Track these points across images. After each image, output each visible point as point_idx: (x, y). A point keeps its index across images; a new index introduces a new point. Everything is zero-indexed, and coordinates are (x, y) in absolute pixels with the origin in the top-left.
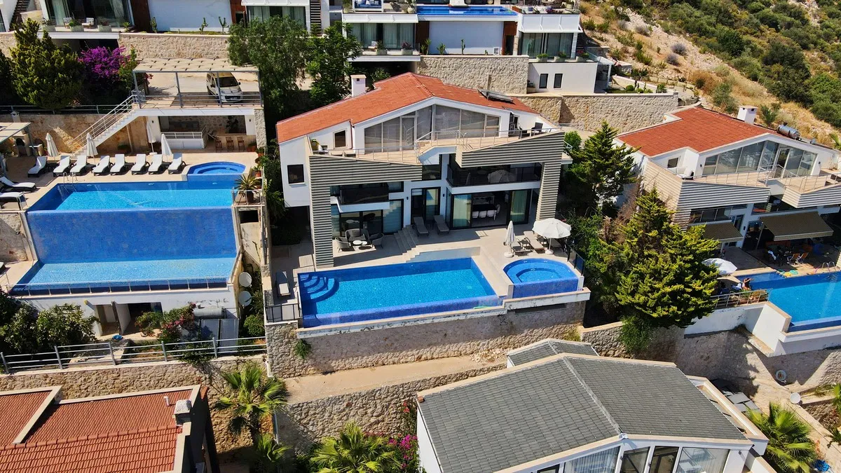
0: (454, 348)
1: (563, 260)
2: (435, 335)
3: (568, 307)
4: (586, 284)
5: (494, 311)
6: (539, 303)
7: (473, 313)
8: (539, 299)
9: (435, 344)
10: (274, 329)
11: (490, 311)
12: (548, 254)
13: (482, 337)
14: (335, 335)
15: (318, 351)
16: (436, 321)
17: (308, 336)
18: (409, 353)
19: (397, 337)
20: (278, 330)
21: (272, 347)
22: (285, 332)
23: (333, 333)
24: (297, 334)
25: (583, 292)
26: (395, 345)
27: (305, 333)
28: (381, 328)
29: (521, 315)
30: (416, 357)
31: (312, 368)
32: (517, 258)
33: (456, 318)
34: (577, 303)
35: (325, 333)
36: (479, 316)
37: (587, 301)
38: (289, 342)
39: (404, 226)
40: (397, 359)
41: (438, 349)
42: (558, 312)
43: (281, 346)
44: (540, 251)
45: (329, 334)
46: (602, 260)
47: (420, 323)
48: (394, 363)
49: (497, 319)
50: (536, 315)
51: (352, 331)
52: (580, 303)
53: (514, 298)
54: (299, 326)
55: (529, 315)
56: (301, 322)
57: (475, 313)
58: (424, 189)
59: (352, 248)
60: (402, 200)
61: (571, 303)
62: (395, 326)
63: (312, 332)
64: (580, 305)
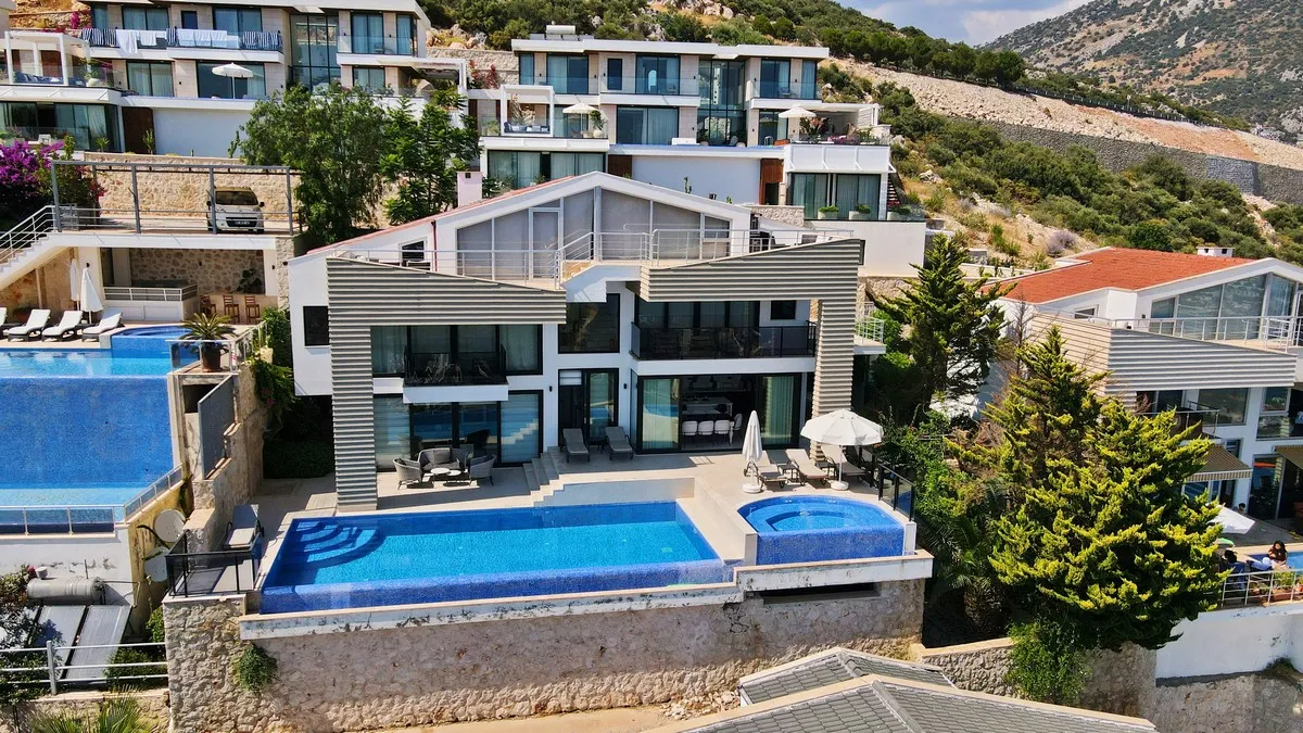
0: (622, 684)
1: (870, 499)
2: (577, 650)
3: (884, 594)
4: (922, 542)
5: (712, 592)
6: (818, 580)
7: (664, 596)
8: (816, 568)
9: (581, 673)
10: (185, 615)
11: (703, 593)
12: (838, 489)
13: (690, 660)
14: (333, 636)
15: (295, 677)
16: (577, 610)
17: (268, 634)
18: (515, 692)
19: (486, 648)
20: (194, 617)
21: (179, 662)
22: (213, 624)
23: (328, 629)
24: (242, 628)
25: (914, 557)
26: (484, 668)
27: (260, 624)
28: (446, 621)
29: (778, 608)
30: (534, 703)
31: (281, 723)
32: (769, 494)
33: (625, 606)
34: (904, 584)
35: (311, 629)
36: (679, 602)
37: (927, 580)
38: (222, 650)
39: (545, 449)
40: (488, 706)
41: (587, 686)
42: (862, 603)
43: (203, 659)
44: (820, 483)
45: (320, 630)
46: (953, 494)
47: (539, 613)
48: (481, 718)
49: (721, 615)
50: (812, 611)
51: (376, 625)
52: (912, 587)
53: (758, 564)
54: (249, 611)
55: (795, 609)
56: (257, 601)
57: (670, 596)
58: (587, 373)
59: (429, 485)
60: (540, 393)
61: (892, 583)
62: (478, 618)
63: (276, 625)
64: (911, 592)
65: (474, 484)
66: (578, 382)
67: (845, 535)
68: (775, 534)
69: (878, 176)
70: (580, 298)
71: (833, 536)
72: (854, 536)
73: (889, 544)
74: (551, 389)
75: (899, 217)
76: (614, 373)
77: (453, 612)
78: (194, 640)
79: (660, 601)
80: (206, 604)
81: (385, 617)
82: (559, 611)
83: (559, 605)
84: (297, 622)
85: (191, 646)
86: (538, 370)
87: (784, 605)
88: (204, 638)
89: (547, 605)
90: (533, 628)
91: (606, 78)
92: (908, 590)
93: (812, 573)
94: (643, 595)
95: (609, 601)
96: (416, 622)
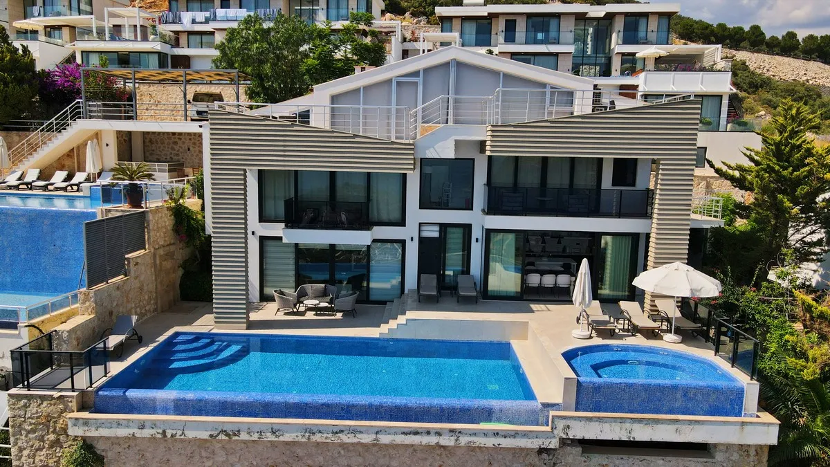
1: (707, 354)
3: (719, 457)
4: (765, 404)
5: (525, 435)
6: (642, 434)
7: (474, 434)
10: (26, 406)
11: (515, 434)
12: (670, 342)
14: (153, 439)
16: (385, 439)
17: (93, 433)
20: (33, 409)
21: (21, 450)
22: (49, 417)
23: (147, 433)
24: (70, 424)
25: (755, 420)
27: (86, 422)
28: (255, 437)
29: (597, 459)
32: (597, 341)
33: (433, 440)
34: (743, 449)
35: (131, 431)
36: (490, 442)
37: (772, 448)
38: (57, 443)
39: (406, 291)
42: (693, 465)
43: (40, 449)
44: (651, 334)
45: (139, 434)
46: (803, 355)
47: (347, 439)
49: (535, 460)
51: (190, 434)
52: (752, 452)
53: (577, 409)
54: (82, 408)
55: (617, 462)
56: (92, 399)
57: (481, 434)
58: (444, 227)
59: (303, 314)
60: (403, 242)
61: (729, 447)
62: (288, 437)
63: (99, 425)
64: (752, 458)
65: (339, 315)
66: (436, 235)
67: (674, 388)
68: (596, 379)
69: (720, 97)
70: (431, 154)
71: (661, 388)
72: (686, 391)
73: (728, 403)
74: (412, 239)
75: (737, 128)
76: (467, 228)
77: (263, 428)
78: (33, 431)
79: (470, 439)
80: (43, 398)
81: (199, 427)
82: (367, 439)
83: (366, 431)
84: (119, 424)
85: (31, 436)
86: (402, 223)
87: (604, 456)
88: (41, 429)
89: (354, 431)
90: (342, 452)
91: (504, 33)
92: (748, 455)
93: (636, 426)
94: (452, 431)
95: (416, 433)
96: (227, 435)
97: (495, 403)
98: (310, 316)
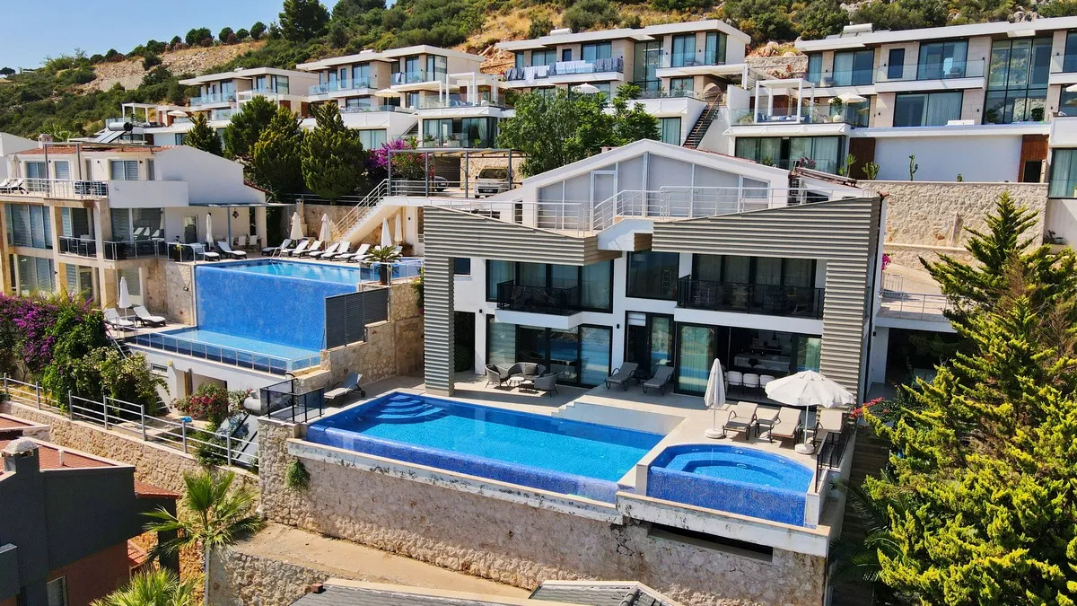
0: (526, 570)
2: (491, 528)
3: (776, 560)
5: (595, 508)
6: (696, 525)
7: (553, 500)
9: (493, 548)
10: (267, 430)
11: (587, 506)
12: (797, 451)
13: (581, 567)
14: (334, 465)
15: (319, 490)
16: (487, 493)
18: (449, 548)
19: (430, 506)
20: (270, 432)
22: (279, 440)
23: (332, 460)
24: (288, 446)
26: (428, 521)
27: (298, 446)
28: (398, 475)
29: (661, 543)
30: (461, 562)
31: (311, 519)
33: (522, 500)
34: (799, 557)
35: (323, 457)
36: (567, 509)
38: (283, 459)
42: (751, 564)
43: (274, 462)
45: (327, 460)
47: (459, 488)
48: (426, 561)
49: (607, 532)
51: (358, 466)
52: (808, 562)
54: (299, 436)
55: (679, 548)
56: (304, 431)
57: (555, 501)
58: (651, 317)
59: (509, 388)
60: (610, 328)
61: (785, 553)
62: (420, 479)
63: (306, 449)
64: (808, 568)
65: (540, 394)
66: (643, 323)
74: (618, 326)
77: (404, 470)
78: (270, 448)
79: (551, 504)
80: (277, 425)
81: (365, 461)
82: (474, 490)
83: (474, 485)
84: (316, 450)
85: (269, 451)
86: (609, 309)
87: (668, 541)
88: (275, 448)
89: (466, 483)
90: (461, 499)
91: (887, 68)
92: (804, 565)
93: (689, 516)
94: (537, 495)
95: (510, 492)
96: (381, 471)
97: (581, 479)
98: (515, 392)
